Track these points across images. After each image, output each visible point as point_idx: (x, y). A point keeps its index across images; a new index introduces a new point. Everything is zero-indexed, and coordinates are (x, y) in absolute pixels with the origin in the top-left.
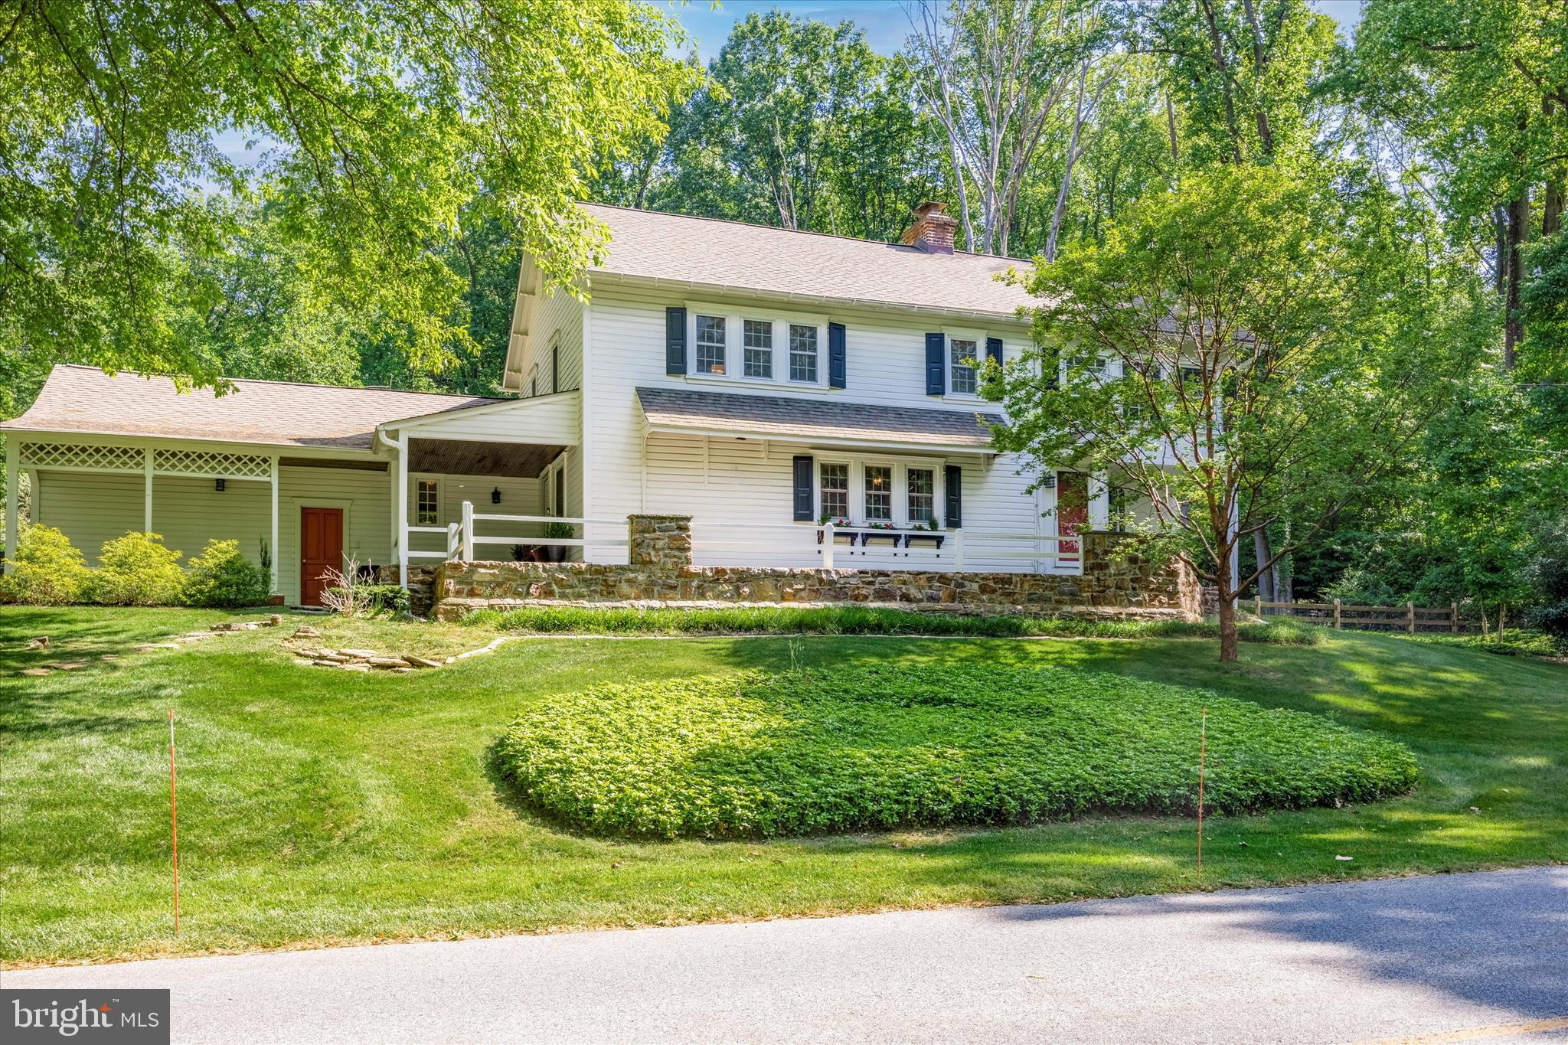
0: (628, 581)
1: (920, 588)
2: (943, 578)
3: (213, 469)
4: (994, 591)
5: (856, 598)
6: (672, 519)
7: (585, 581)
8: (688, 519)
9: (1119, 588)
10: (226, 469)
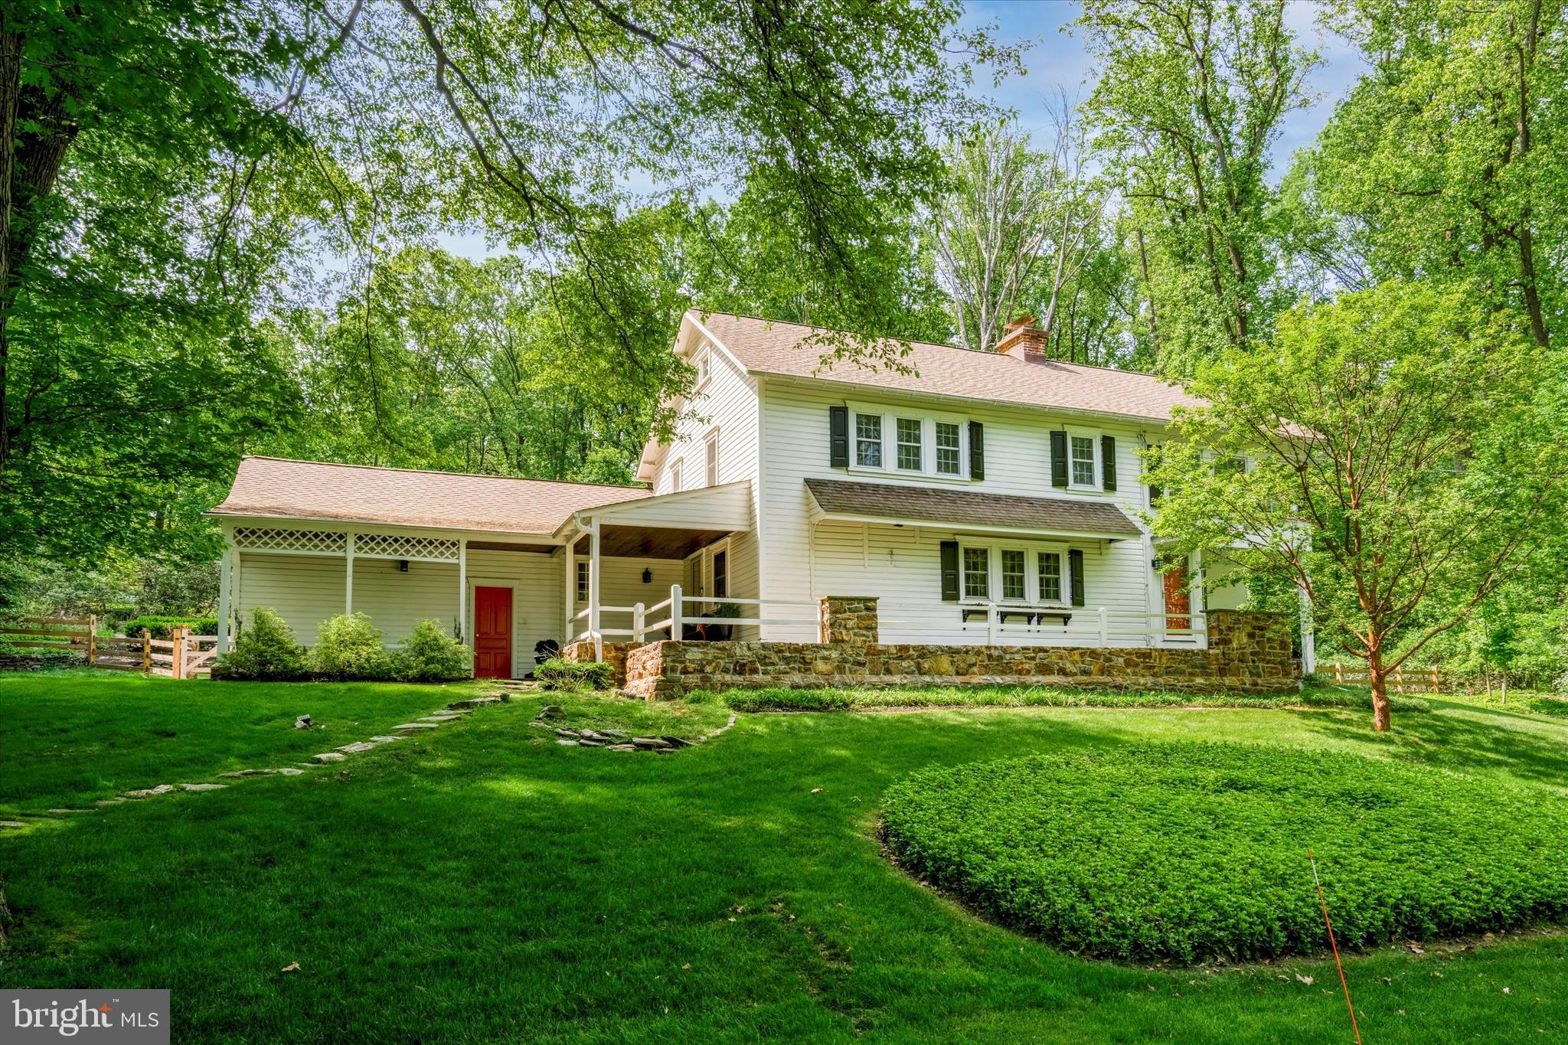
0: (824, 658)
1: (1074, 663)
2: (1093, 654)
3: (396, 551)
4: (1137, 665)
5: (1020, 672)
6: (859, 600)
7: (785, 658)
8: (874, 600)
9: (1242, 661)
10: (407, 551)
